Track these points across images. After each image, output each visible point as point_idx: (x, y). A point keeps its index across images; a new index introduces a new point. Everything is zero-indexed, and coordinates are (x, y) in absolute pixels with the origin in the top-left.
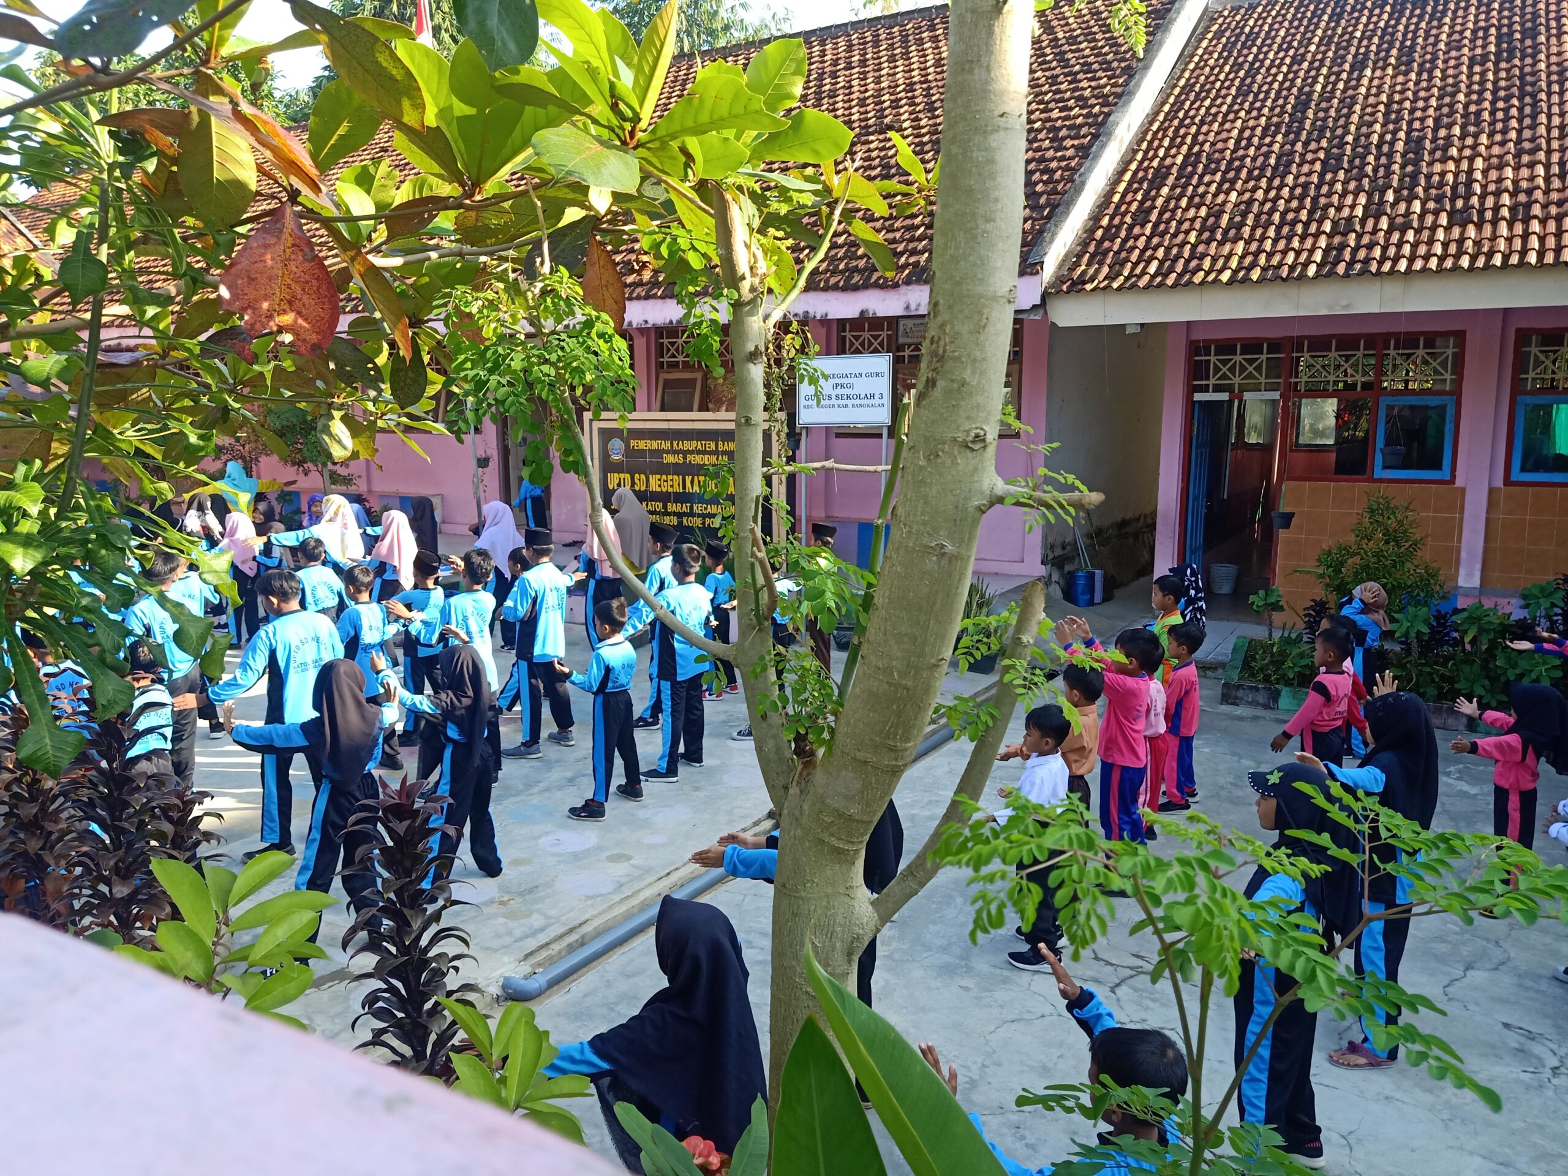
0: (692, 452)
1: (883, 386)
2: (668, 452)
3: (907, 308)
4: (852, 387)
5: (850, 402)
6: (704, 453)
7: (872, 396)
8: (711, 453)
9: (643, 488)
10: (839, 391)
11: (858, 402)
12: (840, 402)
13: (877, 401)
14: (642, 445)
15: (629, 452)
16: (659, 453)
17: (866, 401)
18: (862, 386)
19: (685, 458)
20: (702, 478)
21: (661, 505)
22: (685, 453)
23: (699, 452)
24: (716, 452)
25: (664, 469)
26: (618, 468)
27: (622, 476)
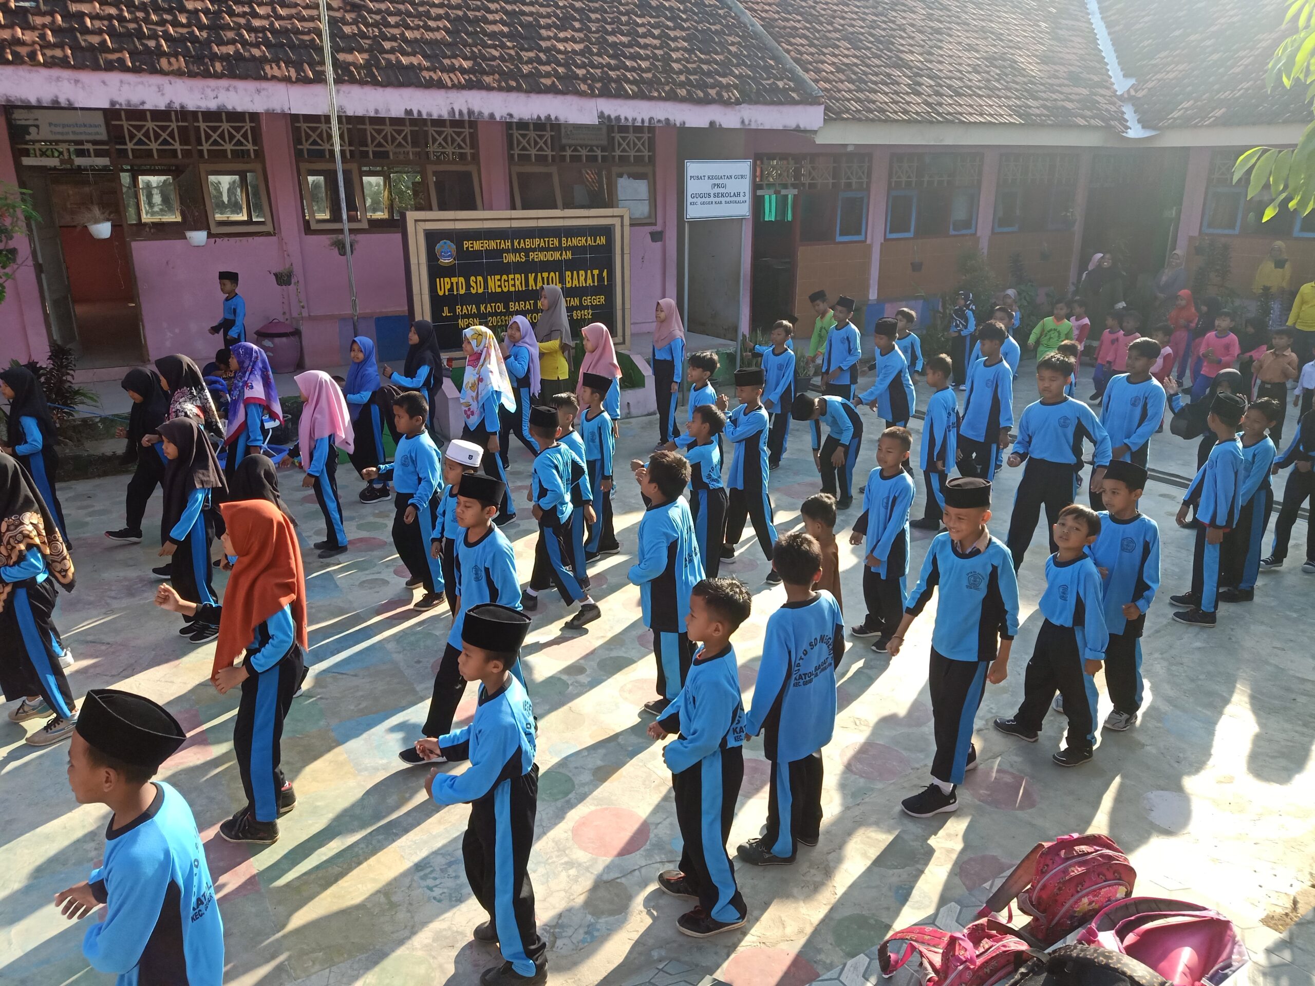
0: (534, 250)
1: (744, 186)
2: (507, 251)
3: (743, 122)
4: (724, 186)
5: (723, 200)
6: (548, 249)
7: (739, 194)
8: (555, 249)
9: (480, 291)
10: (716, 190)
11: (729, 199)
12: (717, 199)
13: (741, 199)
14: (477, 245)
15: (461, 253)
16: (499, 253)
17: (734, 199)
18: (733, 186)
19: (527, 256)
20: (545, 275)
21: (501, 306)
22: (527, 251)
23: (542, 249)
24: (559, 249)
25: (505, 269)
26: (449, 272)
27: (454, 280)
